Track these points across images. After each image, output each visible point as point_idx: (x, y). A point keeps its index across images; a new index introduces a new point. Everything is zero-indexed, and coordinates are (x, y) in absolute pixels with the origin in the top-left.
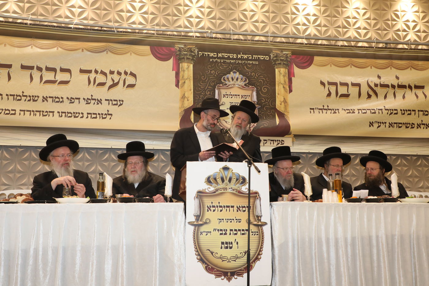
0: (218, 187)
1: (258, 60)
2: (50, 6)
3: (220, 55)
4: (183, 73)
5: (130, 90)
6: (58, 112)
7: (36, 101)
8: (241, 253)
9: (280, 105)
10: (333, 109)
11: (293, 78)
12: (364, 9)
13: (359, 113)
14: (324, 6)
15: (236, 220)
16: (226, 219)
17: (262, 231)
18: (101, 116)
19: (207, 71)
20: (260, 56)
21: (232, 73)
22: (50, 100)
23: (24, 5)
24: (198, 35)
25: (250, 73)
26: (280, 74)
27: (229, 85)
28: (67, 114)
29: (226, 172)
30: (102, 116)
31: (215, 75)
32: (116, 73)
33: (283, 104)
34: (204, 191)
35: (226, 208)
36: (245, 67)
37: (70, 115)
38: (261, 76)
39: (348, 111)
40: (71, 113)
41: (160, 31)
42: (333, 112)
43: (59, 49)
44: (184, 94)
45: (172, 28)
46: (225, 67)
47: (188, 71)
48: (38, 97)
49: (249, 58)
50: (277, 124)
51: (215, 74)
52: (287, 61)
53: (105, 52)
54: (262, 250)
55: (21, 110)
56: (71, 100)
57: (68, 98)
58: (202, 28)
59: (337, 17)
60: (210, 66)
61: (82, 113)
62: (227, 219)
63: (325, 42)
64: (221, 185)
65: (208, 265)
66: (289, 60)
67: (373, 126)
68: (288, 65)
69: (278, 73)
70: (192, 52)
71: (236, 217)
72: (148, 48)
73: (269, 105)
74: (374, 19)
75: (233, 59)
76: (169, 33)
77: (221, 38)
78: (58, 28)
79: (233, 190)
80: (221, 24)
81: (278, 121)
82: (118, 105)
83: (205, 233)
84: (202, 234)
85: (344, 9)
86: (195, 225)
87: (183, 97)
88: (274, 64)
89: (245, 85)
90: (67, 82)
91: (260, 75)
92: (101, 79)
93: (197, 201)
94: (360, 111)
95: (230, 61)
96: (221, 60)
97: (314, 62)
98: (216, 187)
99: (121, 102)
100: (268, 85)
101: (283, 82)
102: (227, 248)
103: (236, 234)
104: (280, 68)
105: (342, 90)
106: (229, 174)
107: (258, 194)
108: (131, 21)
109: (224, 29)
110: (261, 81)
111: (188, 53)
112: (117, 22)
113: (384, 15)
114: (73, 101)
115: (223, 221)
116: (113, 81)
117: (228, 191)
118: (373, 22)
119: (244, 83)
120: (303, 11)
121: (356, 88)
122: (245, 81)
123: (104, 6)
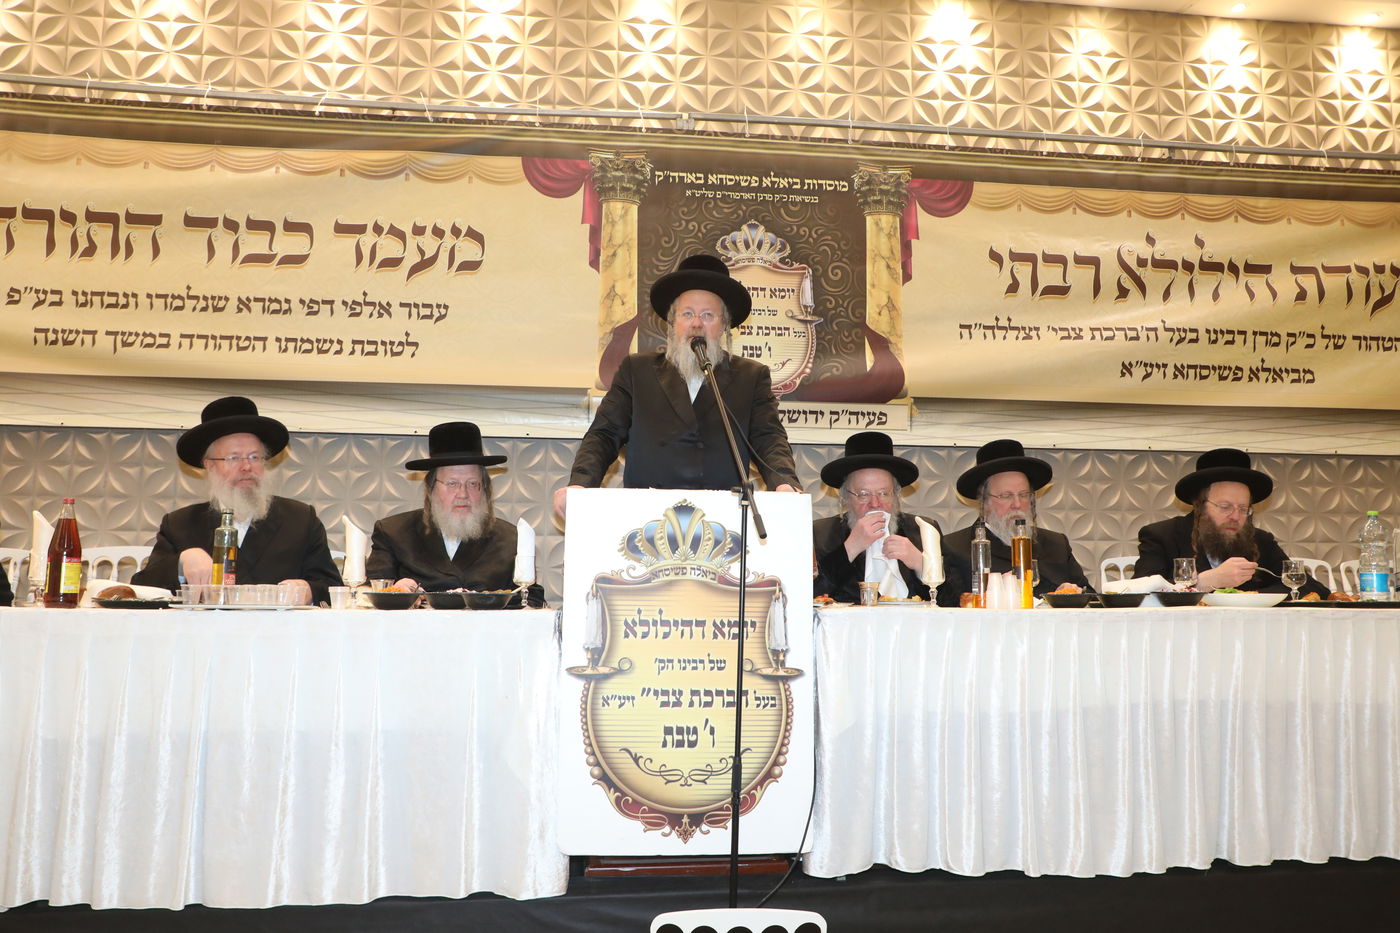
0: (659, 565)
1: (819, 191)
2: (266, 60)
3: (712, 179)
4: (612, 230)
5: (468, 277)
6: (278, 340)
7: (222, 309)
8: (723, 761)
9: (876, 316)
10: (1024, 329)
11: (914, 242)
12: (1113, 55)
13: (1093, 338)
14: (1002, 46)
15: (711, 662)
16: (679, 661)
17: (786, 696)
18: (389, 347)
19: (678, 224)
20: (823, 182)
21: (744, 227)
22: (256, 307)
23: (201, 59)
24: (655, 124)
25: (795, 228)
26: (879, 230)
27: (737, 262)
28: (299, 343)
29: (685, 521)
30: (391, 349)
31: (700, 235)
32: (429, 231)
33: (885, 312)
34: (615, 577)
35: (680, 628)
36: (782, 211)
37: (307, 346)
38: (826, 237)
39: (1065, 334)
40: (310, 342)
41: (554, 115)
42: (1022, 334)
43: (283, 170)
44: (614, 287)
45: (586, 109)
46: (726, 210)
48: (227, 299)
49: (795, 187)
50: (868, 369)
51: (699, 230)
52: (897, 193)
53: (403, 176)
54: (787, 752)
55: (182, 336)
56: (312, 307)
57: (302, 302)
58: (669, 107)
59: (1038, 76)
60: (686, 210)
61: (340, 342)
62: (684, 661)
63: (1004, 144)
64: (669, 560)
65: (624, 794)
66: (904, 191)
67: (1131, 374)
68: (901, 204)
69: (874, 227)
70: (635, 171)
71: (709, 655)
72: (516, 162)
73: (848, 317)
74: (1140, 83)
75: (749, 189)
76: (578, 121)
77: (716, 134)
78: (280, 116)
79: (705, 573)
80: (719, 96)
81: (870, 360)
82: (434, 318)
84: (608, 704)
85: (1058, 56)
86: (588, 678)
87: (611, 295)
88: (861, 204)
89: (782, 260)
90: (300, 259)
91: (823, 234)
92: (389, 247)
93: (595, 606)
94: (1097, 334)
95: (742, 196)
96: (715, 195)
97: (972, 199)
98: (651, 565)
99: (443, 311)
100: (844, 260)
101: (885, 252)
102: (680, 744)
103: (708, 704)
104: (879, 213)
105: (1050, 276)
106: (690, 527)
107: (779, 585)
108: (476, 91)
109: (728, 110)
110: (825, 250)
111: (626, 176)
112: (439, 94)
113: (1167, 72)
114: (316, 307)
115: (670, 665)
116: (422, 253)
117: (688, 577)
118: (1137, 91)
119: (778, 257)
120: (946, 58)
121: (1087, 270)
122: (780, 250)
123: (406, 53)
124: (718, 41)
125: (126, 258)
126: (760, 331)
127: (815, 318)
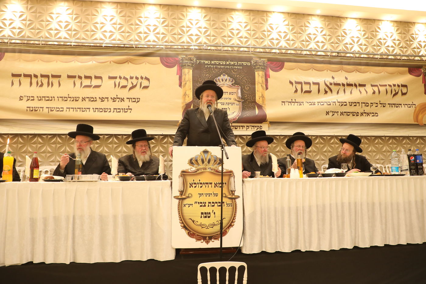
0: (199, 167)
1: (242, 65)
2: (89, 32)
3: (213, 62)
4: (185, 77)
5: (145, 91)
6: (93, 109)
7: (78, 100)
8: (218, 222)
9: (259, 99)
10: (299, 102)
11: (268, 79)
12: (322, 28)
13: (318, 105)
14: (292, 25)
15: (214, 194)
16: (205, 194)
17: (235, 203)
18: (124, 110)
20: (243, 63)
21: (222, 75)
22: (87, 100)
23: (72, 33)
24: (197, 47)
25: (236, 75)
26: (259, 76)
28: (99, 109)
29: (206, 155)
30: (124, 111)
31: (209, 78)
32: (134, 78)
33: (261, 98)
34: (187, 171)
35: (205, 185)
36: (232, 71)
37: (101, 110)
39: (311, 104)
41: (169, 46)
42: (299, 104)
43: (94, 62)
44: (186, 92)
45: (177, 44)
46: (216, 71)
47: (189, 75)
48: (79, 98)
49: (235, 64)
50: (257, 114)
51: (209, 76)
52: (264, 66)
53: (127, 63)
54: (235, 219)
55: (67, 108)
57: (100, 98)
58: (200, 43)
59: (301, 34)
60: (205, 71)
61: (110, 109)
62: (206, 194)
63: (293, 52)
64: (202, 166)
65: (190, 231)
66: (266, 65)
67: (329, 114)
68: (265, 69)
69: (258, 75)
70: (191, 60)
71: (213, 192)
72: (158, 59)
73: (251, 100)
74: (329, 35)
75: (223, 65)
76: (175, 47)
77: (213, 50)
78: (93, 47)
79: (212, 169)
80: (214, 40)
81: (257, 112)
82: (136, 102)
83: (188, 206)
84: (185, 206)
85: (306, 28)
86: (180, 199)
87: (185, 95)
88: (254, 69)
89: (232, 84)
90: (99, 86)
91: (243, 77)
92: (123, 83)
93: (181, 179)
94: (319, 103)
95: (221, 67)
96: (213, 66)
97: (284, 67)
98: (197, 167)
99: (139, 100)
100: (249, 84)
101: (261, 82)
102: (206, 217)
103: (213, 206)
104: (259, 71)
105: (306, 88)
106: (208, 157)
107: (233, 172)
108: (147, 40)
109: (217, 43)
110: (244, 81)
111: (189, 62)
112: (137, 41)
113: (336, 32)
114: (103, 100)
115: (202, 195)
116: (133, 84)
117: (207, 170)
118: (328, 37)
119: (231, 83)
120: (276, 29)
121: (316, 86)
122: (232, 82)
123: (128, 29)
124: (214, 25)
125: (52, 87)
126: (227, 104)
127: (242, 100)
